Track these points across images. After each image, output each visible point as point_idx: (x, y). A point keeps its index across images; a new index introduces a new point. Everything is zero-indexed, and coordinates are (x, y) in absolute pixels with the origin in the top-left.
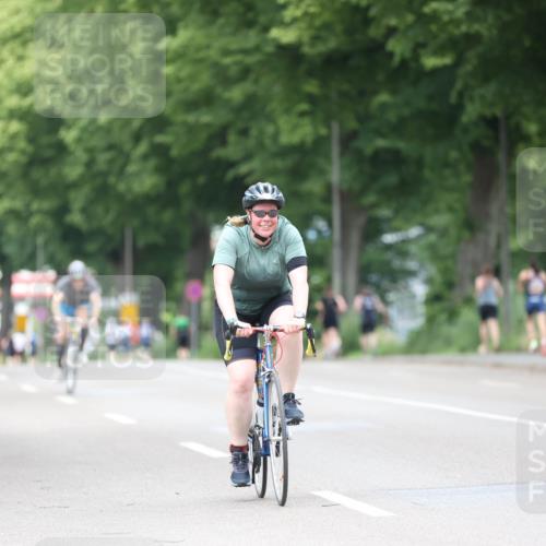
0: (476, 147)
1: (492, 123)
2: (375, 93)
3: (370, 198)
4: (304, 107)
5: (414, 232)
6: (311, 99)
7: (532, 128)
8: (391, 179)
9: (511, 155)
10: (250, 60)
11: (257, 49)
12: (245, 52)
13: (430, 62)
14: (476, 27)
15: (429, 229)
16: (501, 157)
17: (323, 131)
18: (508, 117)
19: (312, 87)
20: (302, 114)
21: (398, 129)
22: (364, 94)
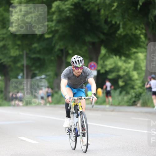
0: (58, 56)
1: (62, 51)
2: (33, 44)
3: (33, 68)
4: (17, 47)
5: (43, 76)
6: (19, 45)
7: (70, 52)
8: (38, 64)
9: (66, 58)
10: (5, 36)
11: (6, 34)
12: (3, 34)
13: (47, 36)
14: (57, 28)
15: (47, 76)
16: (64, 59)
17: (21, 53)
18: (66, 48)
19: (19, 42)
20: (16, 49)
21: (39, 52)
22: (31, 44)
